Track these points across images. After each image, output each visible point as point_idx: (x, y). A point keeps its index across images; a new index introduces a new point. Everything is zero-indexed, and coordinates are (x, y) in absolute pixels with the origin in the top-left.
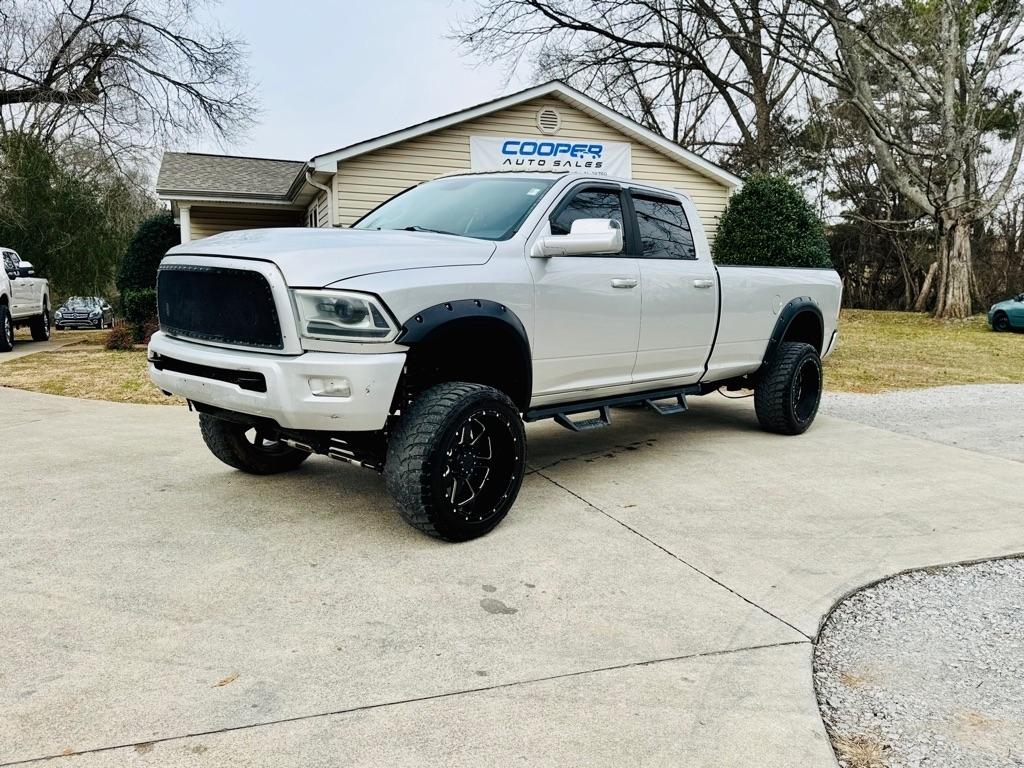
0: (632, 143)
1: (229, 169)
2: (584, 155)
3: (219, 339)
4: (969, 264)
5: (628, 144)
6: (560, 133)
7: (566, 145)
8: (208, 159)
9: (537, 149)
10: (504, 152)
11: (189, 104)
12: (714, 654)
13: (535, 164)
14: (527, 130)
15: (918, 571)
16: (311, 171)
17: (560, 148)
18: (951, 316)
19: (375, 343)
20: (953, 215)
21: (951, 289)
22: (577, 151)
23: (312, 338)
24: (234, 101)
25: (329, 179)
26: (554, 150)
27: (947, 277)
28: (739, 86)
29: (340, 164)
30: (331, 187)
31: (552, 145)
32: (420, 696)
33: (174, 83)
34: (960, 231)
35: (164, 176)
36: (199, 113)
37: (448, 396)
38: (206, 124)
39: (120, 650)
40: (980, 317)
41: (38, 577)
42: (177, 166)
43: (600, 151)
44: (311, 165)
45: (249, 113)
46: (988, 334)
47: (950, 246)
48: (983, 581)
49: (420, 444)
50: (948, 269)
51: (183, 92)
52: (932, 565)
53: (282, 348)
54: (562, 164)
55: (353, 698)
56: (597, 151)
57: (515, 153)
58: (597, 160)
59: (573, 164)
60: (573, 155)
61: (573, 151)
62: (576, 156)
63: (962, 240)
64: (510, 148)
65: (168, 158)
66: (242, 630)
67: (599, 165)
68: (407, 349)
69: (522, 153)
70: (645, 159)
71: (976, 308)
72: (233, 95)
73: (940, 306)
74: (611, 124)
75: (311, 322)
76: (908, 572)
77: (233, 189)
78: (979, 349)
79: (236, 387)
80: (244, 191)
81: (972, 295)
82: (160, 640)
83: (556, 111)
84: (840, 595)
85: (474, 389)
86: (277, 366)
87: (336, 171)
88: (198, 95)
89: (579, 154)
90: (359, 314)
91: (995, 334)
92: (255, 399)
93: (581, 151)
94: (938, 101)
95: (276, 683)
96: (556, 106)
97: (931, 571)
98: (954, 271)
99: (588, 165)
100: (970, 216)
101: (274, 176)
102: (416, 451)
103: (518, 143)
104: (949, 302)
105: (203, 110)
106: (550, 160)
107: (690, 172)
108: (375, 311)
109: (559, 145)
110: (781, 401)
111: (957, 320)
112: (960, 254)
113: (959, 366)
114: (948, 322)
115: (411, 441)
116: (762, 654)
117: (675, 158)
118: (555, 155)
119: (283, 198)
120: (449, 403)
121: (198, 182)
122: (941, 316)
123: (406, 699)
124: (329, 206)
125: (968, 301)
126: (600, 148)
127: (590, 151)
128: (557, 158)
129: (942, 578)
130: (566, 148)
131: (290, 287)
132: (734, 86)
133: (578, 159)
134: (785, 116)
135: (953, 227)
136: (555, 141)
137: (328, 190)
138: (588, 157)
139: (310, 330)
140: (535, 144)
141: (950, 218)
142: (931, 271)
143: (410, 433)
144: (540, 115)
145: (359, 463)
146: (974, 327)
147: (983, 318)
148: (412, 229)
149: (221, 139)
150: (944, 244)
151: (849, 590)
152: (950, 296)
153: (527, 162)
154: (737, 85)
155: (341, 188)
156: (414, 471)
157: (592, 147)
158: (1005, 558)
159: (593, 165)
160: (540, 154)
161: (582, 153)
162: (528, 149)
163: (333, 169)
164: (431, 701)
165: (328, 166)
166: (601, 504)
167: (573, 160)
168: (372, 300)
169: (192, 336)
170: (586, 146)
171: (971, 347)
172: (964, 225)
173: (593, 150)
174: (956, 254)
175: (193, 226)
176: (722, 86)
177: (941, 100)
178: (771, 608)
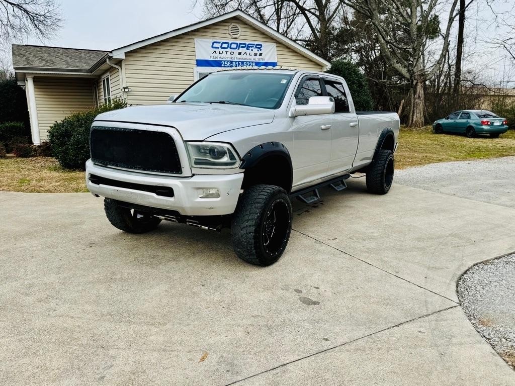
0: (277, 43)
1: (52, 54)
2: (253, 49)
3: (140, 169)
4: (423, 101)
5: (275, 44)
6: (241, 37)
7: (244, 44)
8: (38, 49)
9: (229, 46)
10: (213, 47)
11: (20, 15)
12: (423, 317)
13: (229, 53)
14: (223, 36)
15: (480, 263)
16: (110, 58)
17: (241, 45)
18: (415, 127)
19: (230, 169)
20: (416, 78)
21: (415, 114)
22: (250, 47)
23: (198, 168)
24: (47, 14)
25: (119, 62)
26: (238, 46)
27: (414, 108)
28: (312, 11)
29: (126, 54)
30: (121, 66)
31: (237, 44)
32: (305, 355)
33: (11, 4)
34: (420, 85)
35: (16, 59)
36: (27, 21)
37: (262, 193)
38: (31, 27)
39: (134, 346)
40: (428, 127)
41: (57, 306)
42: (21, 52)
43: (261, 47)
44: (110, 55)
45: (56, 23)
46: (434, 135)
47: (415, 92)
48: (508, 266)
49: (252, 219)
50: (414, 104)
51: (16, 9)
52: (485, 260)
53: (181, 173)
54: (242, 54)
55: (273, 360)
56: (259, 47)
57: (218, 48)
58: (260, 52)
59: (248, 54)
60: (248, 49)
61: (248, 47)
62: (249, 49)
63: (420, 90)
64: (215, 45)
65: (15, 48)
66: (191, 327)
67: (261, 55)
68: (244, 170)
69: (222, 48)
70: (283, 52)
71: (426, 123)
72: (46, 11)
73: (410, 122)
74: (266, 33)
75: (196, 159)
76: (476, 265)
77: (58, 67)
78: (433, 143)
79: (154, 195)
80: (64, 67)
81: (425, 116)
82: (151, 338)
83: (238, 26)
84: (456, 280)
85: (273, 189)
86: (179, 183)
87: (124, 58)
88: (25, 11)
89: (251, 49)
90: (222, 154)
91: (437, 135)
92: (167, 201)
93: (252, 47)
94: (409, 22)
95: (229, 356)
96: (239, 23)
97: (485, 263)
98: (417, 104)
99: (255, 54)
100: (424, 78)
101: (79, 58)
102: (250, 223)
103: (219, 43)
104: (414, 120)
105: (29, 19)
106: (236, 51)
107: (304, 59)
108: (230, 152)
109: (240, 44)
110: (380, 179)
111: (418, 129)
112: (419, 97)
113: (430, 153)
114: (414, 130)
115: (246, 217)
116: (444, 314)
117: (298, 51)
118: (239, 49)
119: (87, 71)
120: (264, 197)
121: (37, 62)
122: (411, 127)
123: (299, 358)
124: (120, 76)
125: (423, 119)
126: (261, 45)
127: (256, 47)
128: (240, 51)
129: (490, 266)
130: (244, 46)
131: (185, 141)
132: (309, 11)
133: (250, 51)
134: (331, 26)
135: (417, 83)
136: (239, 42)
137: (119, 68)
138: (255, 50)
139: (196, 163)
140: (228, 43)
141: (415, 79)
142: (401, 104)
143: (245, 213)
144: (230, 27)
145: (207, 228)
146: (426, 131)
147: (430, 127)
148: (223, 103)
149: (41, 36)
150: (412, 92)
151: (458, 276)
152: (415, 117)
153: (224, 53)
154: (311, 10)
155: (128, 67)
156: (250, 233)
157: (257, 45)
158: (511, 254)
159: (258, 54)
160: (231, 48)
161: (252, 48)
162: (224, 45)
163: (122, 56)
164: (313, 358)
165: (120, 55)
166: (321, 239)
167: (248, 52)
168: (228, 146)
169: (119, 167)
170: (254, 45)
171: (429, 142)
172: (421, 83)
173: (257, 46)
174: (417, 97)
175: (37, 90)
176: (303, 10)
177: (410, 21)
178: (432, 289)
